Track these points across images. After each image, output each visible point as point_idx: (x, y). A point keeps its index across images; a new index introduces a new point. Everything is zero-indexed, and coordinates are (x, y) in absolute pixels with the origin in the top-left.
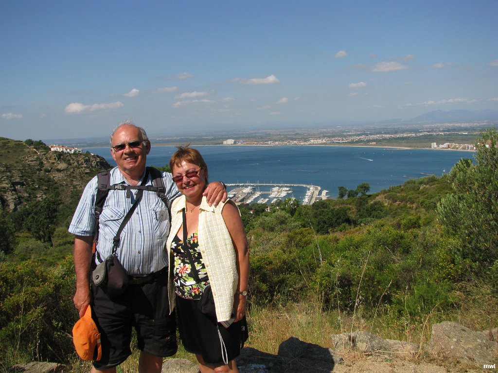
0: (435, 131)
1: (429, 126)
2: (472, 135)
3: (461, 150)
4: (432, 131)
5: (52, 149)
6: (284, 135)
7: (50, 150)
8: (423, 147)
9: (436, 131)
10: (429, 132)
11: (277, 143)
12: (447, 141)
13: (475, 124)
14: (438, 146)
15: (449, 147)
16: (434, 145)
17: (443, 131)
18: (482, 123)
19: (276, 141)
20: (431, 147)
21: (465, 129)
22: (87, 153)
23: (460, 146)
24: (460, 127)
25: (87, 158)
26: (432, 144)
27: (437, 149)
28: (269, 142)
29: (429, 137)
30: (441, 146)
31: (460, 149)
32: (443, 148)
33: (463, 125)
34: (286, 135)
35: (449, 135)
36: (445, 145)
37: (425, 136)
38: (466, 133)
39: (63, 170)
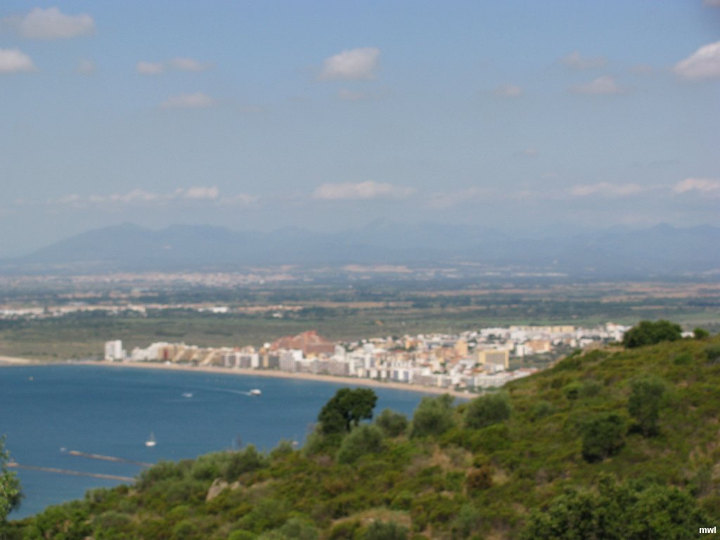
0: (116, 302)
1: (92, 279)
2: (243, 316)
3: (211, 369)
4: (106, 299)
8: (74, 357)
9: (119, 299)
10: (92, 301)
12: (160, 335)
13: (251, 279)
14: (129, 354)
15: (166, 356)
16: (114, 350)
17: (144, 300)
18: (273, 274)
20: (101, 356)
21: (220, 295)
23: (205, 354)
24: (201, 287)
26: (108, 345)
27: (127, 363)
29: (95, 321)
30: (139, 354)
31: (206, 366)
32: (146, 360)
33: (212, 280)
35: (165, 313)
36: (155, 350)
37: (79, 315)
38: (223, 310)
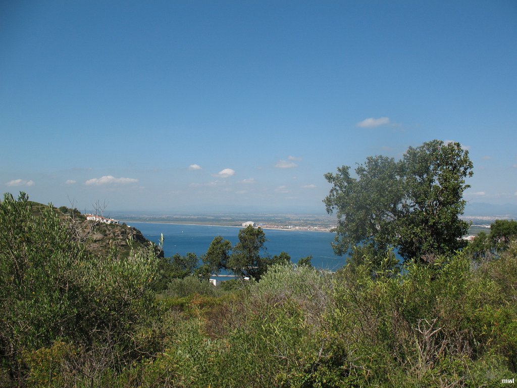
5: (88, 218)
6: (303, 220)
7: (86, 219)
11: (297, 228)
19: (296, 225)
22: (123, 224)
25: (123, 230)
28: (289, 227)
34: (306, 220)
39: (99, 240)
